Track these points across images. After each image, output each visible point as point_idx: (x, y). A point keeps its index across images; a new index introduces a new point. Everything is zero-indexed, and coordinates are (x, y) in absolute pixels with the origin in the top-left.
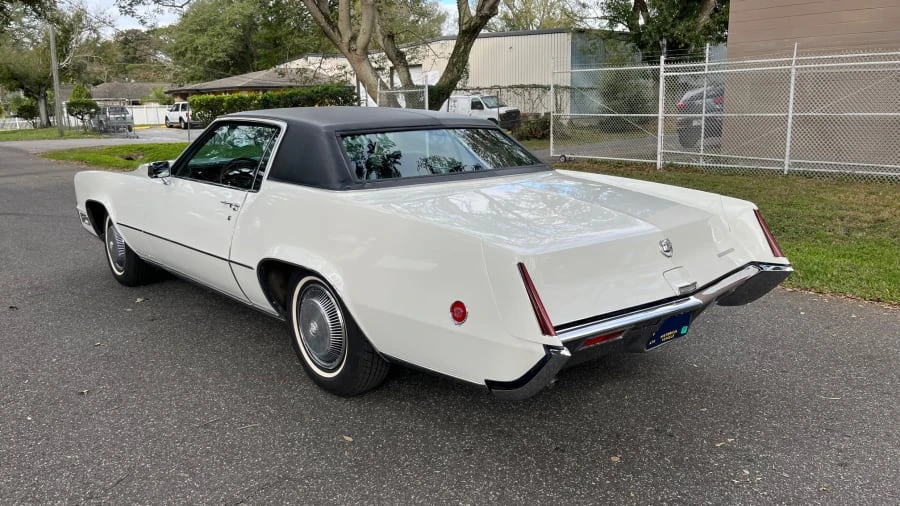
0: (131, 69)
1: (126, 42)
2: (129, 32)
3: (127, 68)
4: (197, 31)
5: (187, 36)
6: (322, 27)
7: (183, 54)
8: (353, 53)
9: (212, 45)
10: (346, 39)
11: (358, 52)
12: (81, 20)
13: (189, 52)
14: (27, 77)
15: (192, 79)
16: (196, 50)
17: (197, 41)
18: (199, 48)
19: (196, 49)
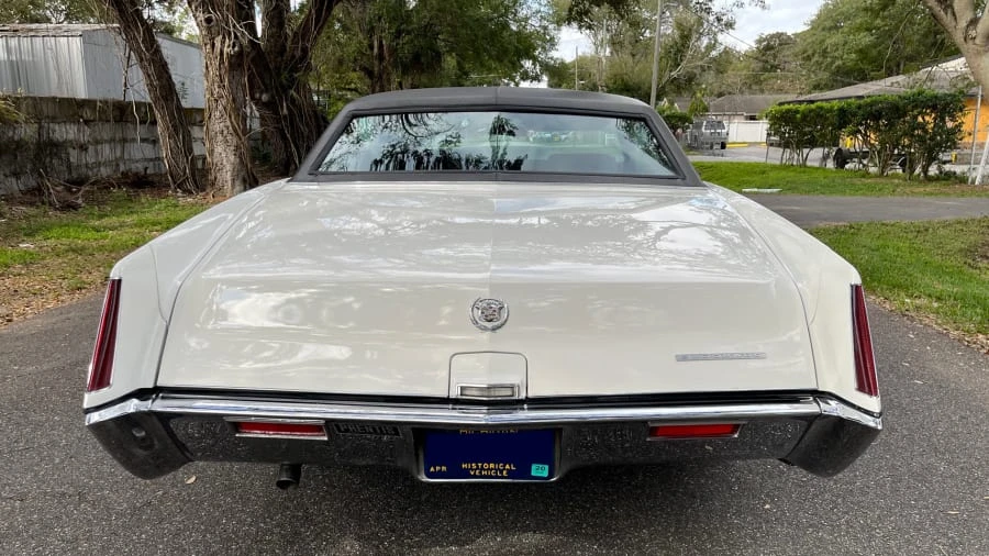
0: (765, 80)
1: (769, 48)
2: (772, 36)
3: (762, 78)
4: (830, 29)
5: (820, 35)
6: (931, 8)
7: (809, 58)
8: (971, 42)
9: (846, 43)
10: (963, 24)
11: (977, 41)
12: (702, 24)
13: (817, 55)
14: (639, 88)
15: (817, 87)
16: (824, 53)
17: (828, 41)
18: (829, 50)
19: (825, 51)
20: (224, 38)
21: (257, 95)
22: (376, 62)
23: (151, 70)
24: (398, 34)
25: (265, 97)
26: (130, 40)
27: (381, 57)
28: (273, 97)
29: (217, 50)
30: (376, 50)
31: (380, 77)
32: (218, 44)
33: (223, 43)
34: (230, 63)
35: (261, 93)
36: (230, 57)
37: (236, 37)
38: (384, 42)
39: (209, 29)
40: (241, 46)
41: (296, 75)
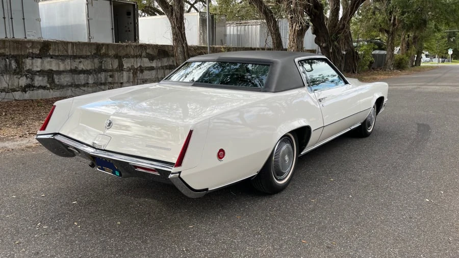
20: (296, 24)
21: (321, 44)
22: (392, 27)
23: (274, 37)
24: (403, 13)
25: (324, 45)
26: (269, 26)
27: (394, 24)
28: (328, 45)
29: (294, 29)
30: (392, 21)
31: (392, 33)
32: (294, 27)
33: (296, 26)
34: (298, 34)
35: (323, 43)
36: (298, 31)
37: (301, 23)
38: (396, 17)
39: (291, 21)
40: (302, 26)
41: (339, 35)
